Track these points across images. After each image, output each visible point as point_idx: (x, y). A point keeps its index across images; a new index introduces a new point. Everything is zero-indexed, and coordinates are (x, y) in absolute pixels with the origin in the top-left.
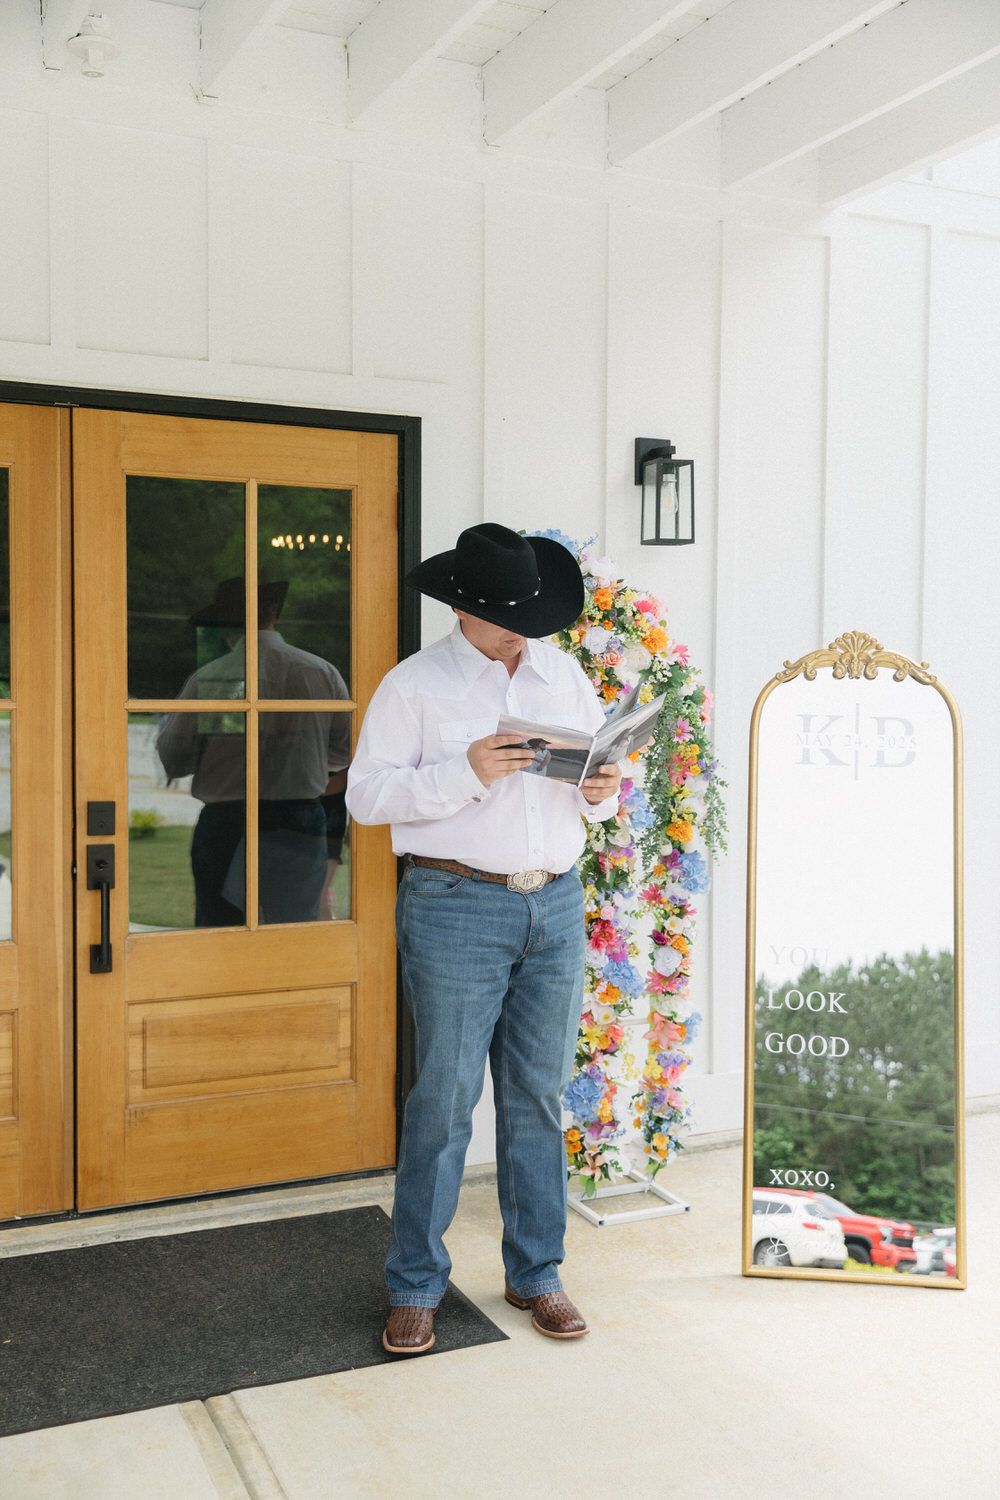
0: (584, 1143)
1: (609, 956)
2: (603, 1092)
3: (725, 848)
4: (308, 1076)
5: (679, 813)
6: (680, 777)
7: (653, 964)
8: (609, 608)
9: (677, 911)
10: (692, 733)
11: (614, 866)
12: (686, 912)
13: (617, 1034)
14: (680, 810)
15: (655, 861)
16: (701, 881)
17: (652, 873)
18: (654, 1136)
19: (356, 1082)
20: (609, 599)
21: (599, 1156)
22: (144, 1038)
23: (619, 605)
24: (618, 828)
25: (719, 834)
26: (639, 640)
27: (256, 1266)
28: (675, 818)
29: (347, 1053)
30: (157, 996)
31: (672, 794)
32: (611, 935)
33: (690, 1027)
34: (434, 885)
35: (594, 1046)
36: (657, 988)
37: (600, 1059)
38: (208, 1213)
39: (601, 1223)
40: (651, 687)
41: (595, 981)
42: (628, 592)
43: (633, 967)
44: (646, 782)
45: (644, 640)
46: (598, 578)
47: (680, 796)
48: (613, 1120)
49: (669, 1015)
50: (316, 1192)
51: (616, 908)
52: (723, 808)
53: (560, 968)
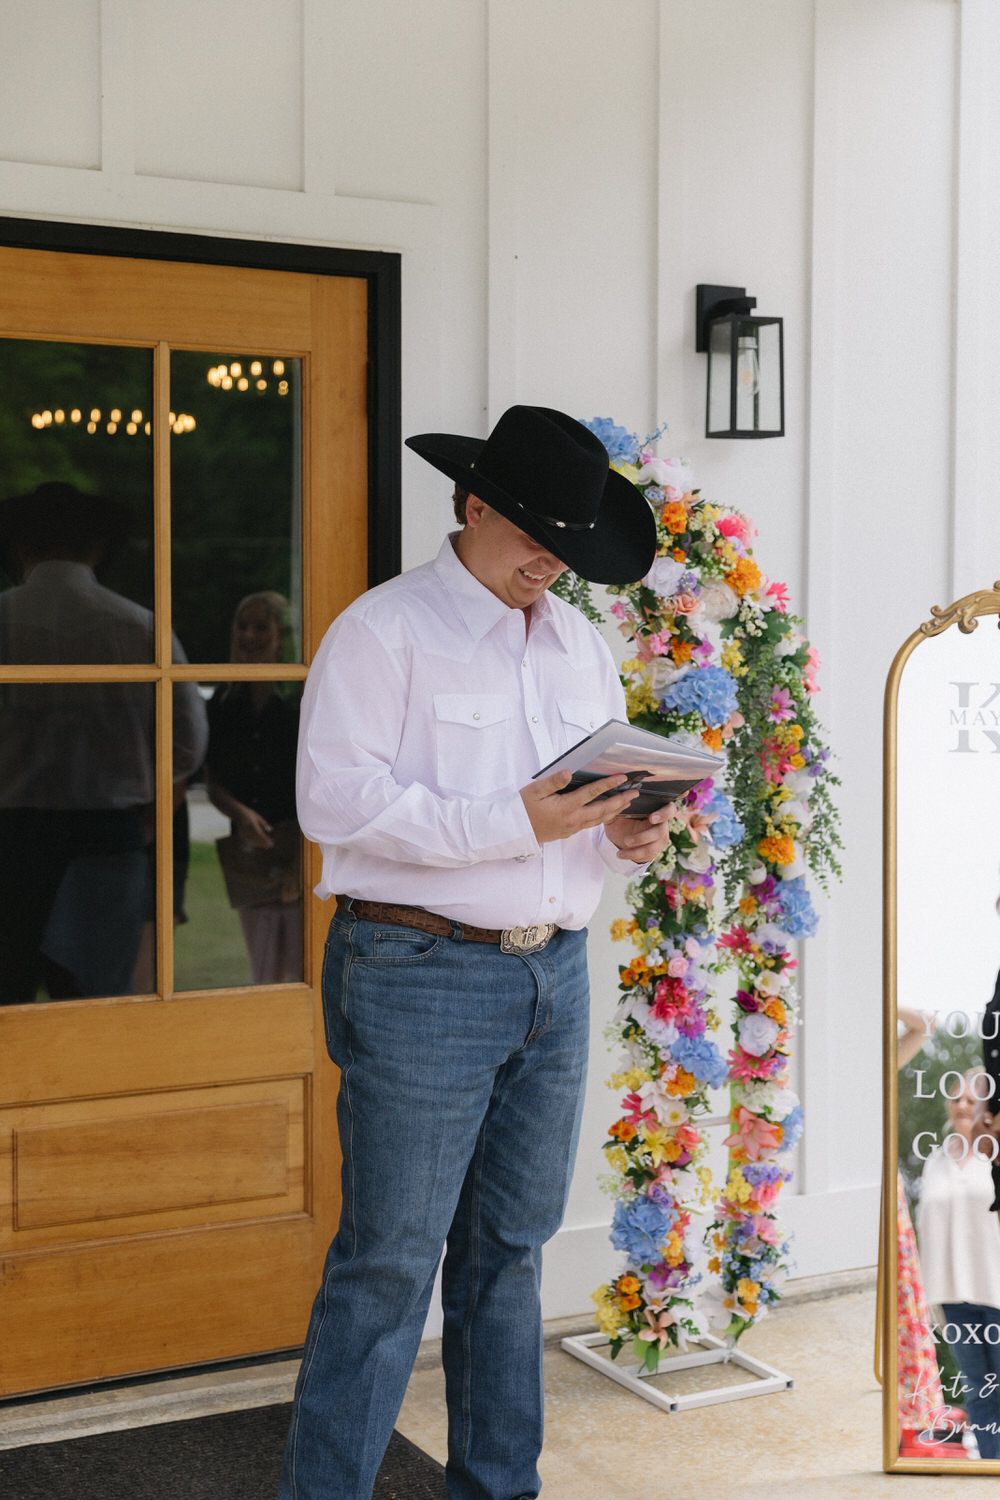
0: (644, 1296)
1: (679, 1028)
2: (672, 1222)
3: (839, 873)
4: (245, 1209)
5: (776, 823)
6: (777, 771)
7: (737, 1039)
8: (682, 530)
9: (771, 963)
10: (792, 708)
11: (687, 901)
12: (785, 965)
13: (690, 1140)
14: (778, 817)
15: (739, 892)
16: (806, 920)
17: (737, 910)
18: (739, 1283)
19: (312, 1216)
20: (682, 518)
21: (665, 1314)
22: (15, 1159)
23: (695, 526)
24: (693, 846)
25: (828, 852)
26: (721, 577)
27: (195, 1481)
28: (771, 830)
29: (298, 1176)
30: (32, 1098)
31: (766, 796)
32: (682, 1000)
33: (788, 1128)
34: (393, 949)
35: (658, 1157)
36: (744, 1073)
37: (667, 1177)
38: (109, 1408)
39: (673, 1407)
40: (738, 644)
41: (659, 1065)
42: (708, 508)
43: (712, 1044)
44: (728, 780)
45: (727, 576)
46: (665, 488)
47: (777, 800)
48: (685, 1262)
49: (761, 1111)
50: (260, 1375)
51: (690, 960)
52: (835, 816)
53: (564, 1061)
